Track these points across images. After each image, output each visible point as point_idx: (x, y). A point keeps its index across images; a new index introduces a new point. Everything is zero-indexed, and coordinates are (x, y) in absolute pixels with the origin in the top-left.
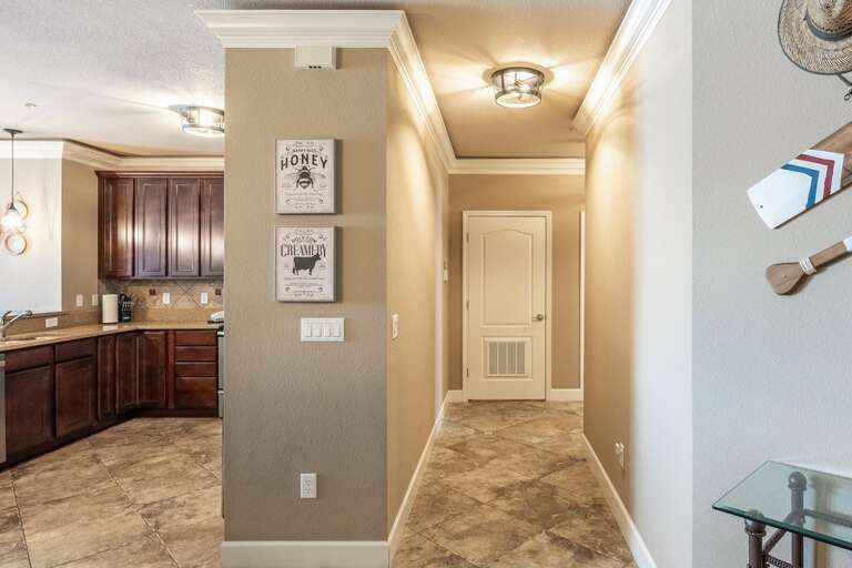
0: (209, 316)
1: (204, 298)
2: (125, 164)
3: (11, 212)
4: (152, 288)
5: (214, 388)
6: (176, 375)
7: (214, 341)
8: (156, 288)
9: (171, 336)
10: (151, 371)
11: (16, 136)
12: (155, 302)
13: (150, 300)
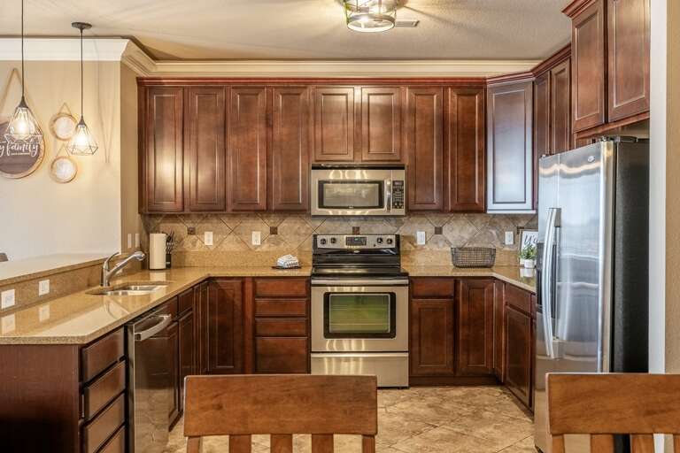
0: (275, 261)
1: (256, 238)
2: (160, 69)
3: (81, 129)
4: (191, 225)
5: (303, 352)
6: (255, 334)
7: (303, 292)
8: (197, 226)
9: (249, 286)
10: (224, 329)
11: (86, 32)
12: (194, 244)
13: (189, 240)
